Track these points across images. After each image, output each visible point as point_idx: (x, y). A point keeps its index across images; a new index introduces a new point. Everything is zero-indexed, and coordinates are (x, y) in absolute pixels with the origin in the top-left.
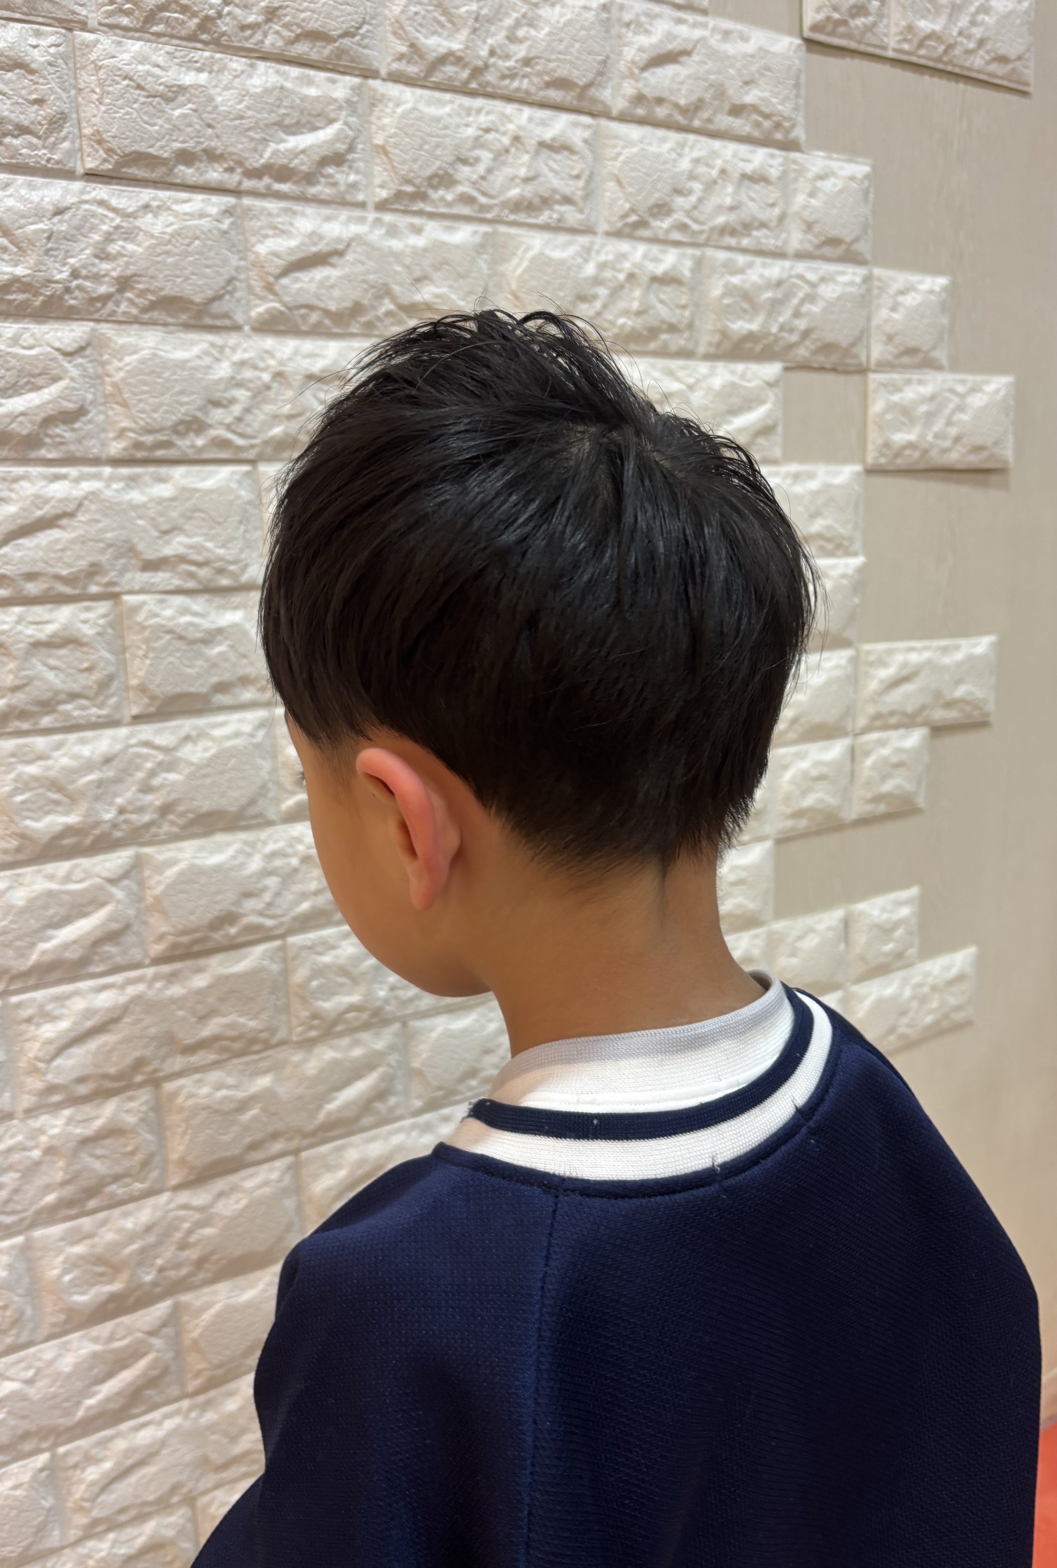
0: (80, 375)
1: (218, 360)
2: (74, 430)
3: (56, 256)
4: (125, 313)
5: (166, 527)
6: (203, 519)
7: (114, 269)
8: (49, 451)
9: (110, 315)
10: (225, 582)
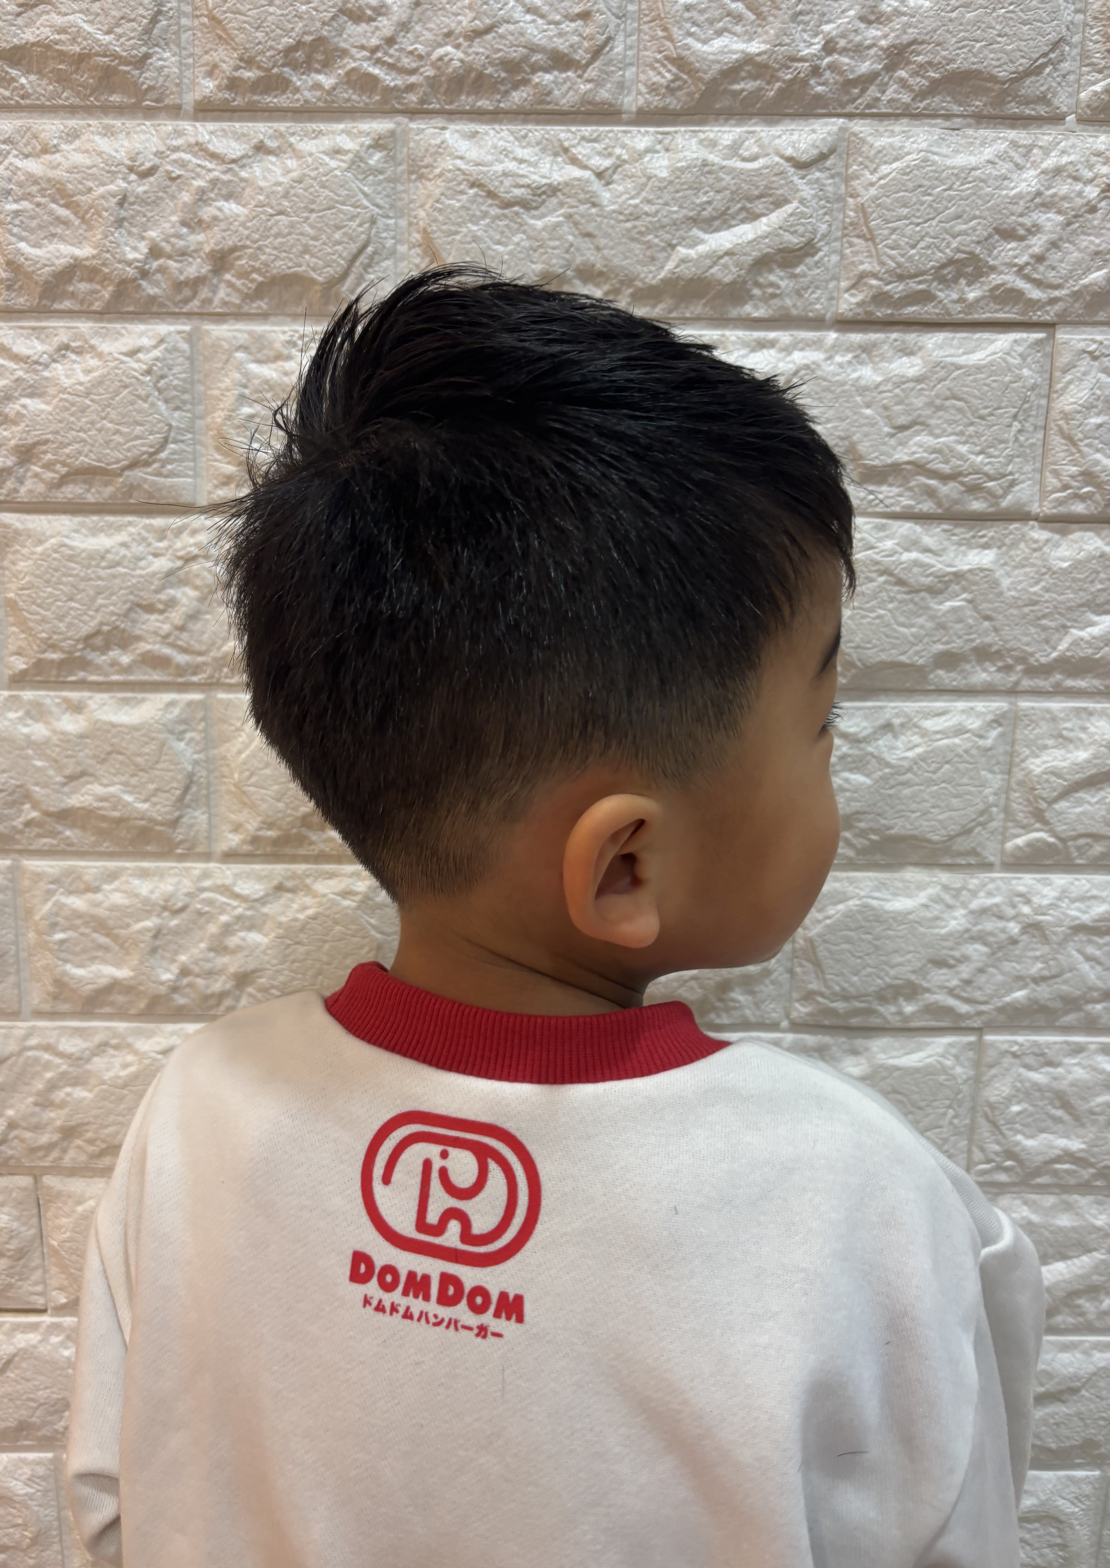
0: (815, 196)
1: (1019, 167)
2: (794, 276)
3: (806, 23)
4: (891, 101)
5: (903, 420)
6: (960, 410)
7: (885, 36)
8: (756, 307)
9: (869, 106)
10: (977, 506)
